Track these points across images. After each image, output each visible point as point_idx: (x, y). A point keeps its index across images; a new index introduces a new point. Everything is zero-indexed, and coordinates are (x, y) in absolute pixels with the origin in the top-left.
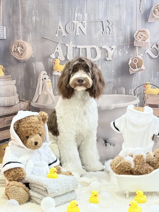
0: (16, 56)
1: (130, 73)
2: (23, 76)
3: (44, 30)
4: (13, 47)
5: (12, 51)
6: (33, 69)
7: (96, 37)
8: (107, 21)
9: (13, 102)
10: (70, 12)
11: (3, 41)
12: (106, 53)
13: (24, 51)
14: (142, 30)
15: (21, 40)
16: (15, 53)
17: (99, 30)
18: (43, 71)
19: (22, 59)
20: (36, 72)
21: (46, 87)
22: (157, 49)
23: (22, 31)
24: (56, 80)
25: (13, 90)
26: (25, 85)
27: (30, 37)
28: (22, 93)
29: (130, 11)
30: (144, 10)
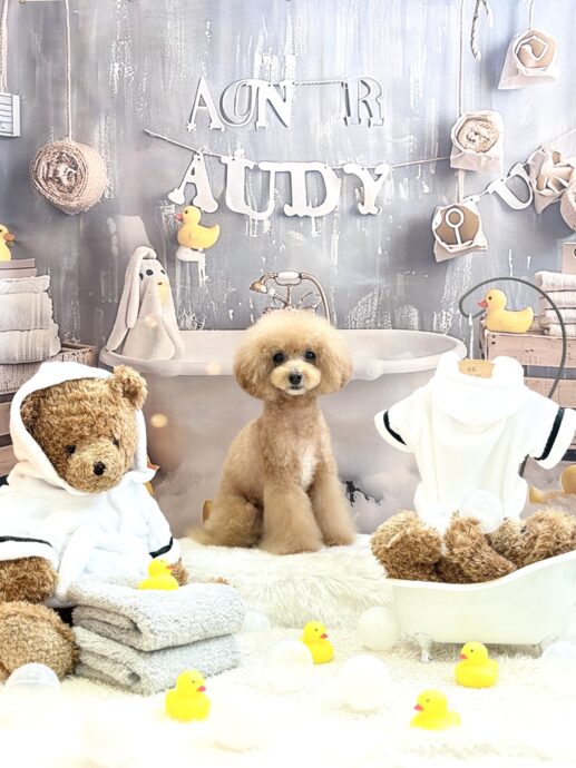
0: (52, 193)
1: (438, 260)
2: (74, 262)
3: (149, 106)
4: (44, 163)
5: (40, 178)
6: (108, 238)
7: (325, 136)
8: (362, 82)
9: (39, 349)
10: (236, 49)
11: (7, 142)
12: (357, 191)
13: (79, 178)
14: (478, 114)
15: (70, 142)
16: (50, 183)
17: (335, 111)
18: (143, 248)
19: (73, 204)
20: (119, 250)
21: (151, 300)
22: (527, 180)
23: (75, 111)
24: (185, 277)
25: (39, 309)
26: (80, 292)
27: (101, 130)
28: (72, 320)
29: (440, 50)
30: (485, 49)
